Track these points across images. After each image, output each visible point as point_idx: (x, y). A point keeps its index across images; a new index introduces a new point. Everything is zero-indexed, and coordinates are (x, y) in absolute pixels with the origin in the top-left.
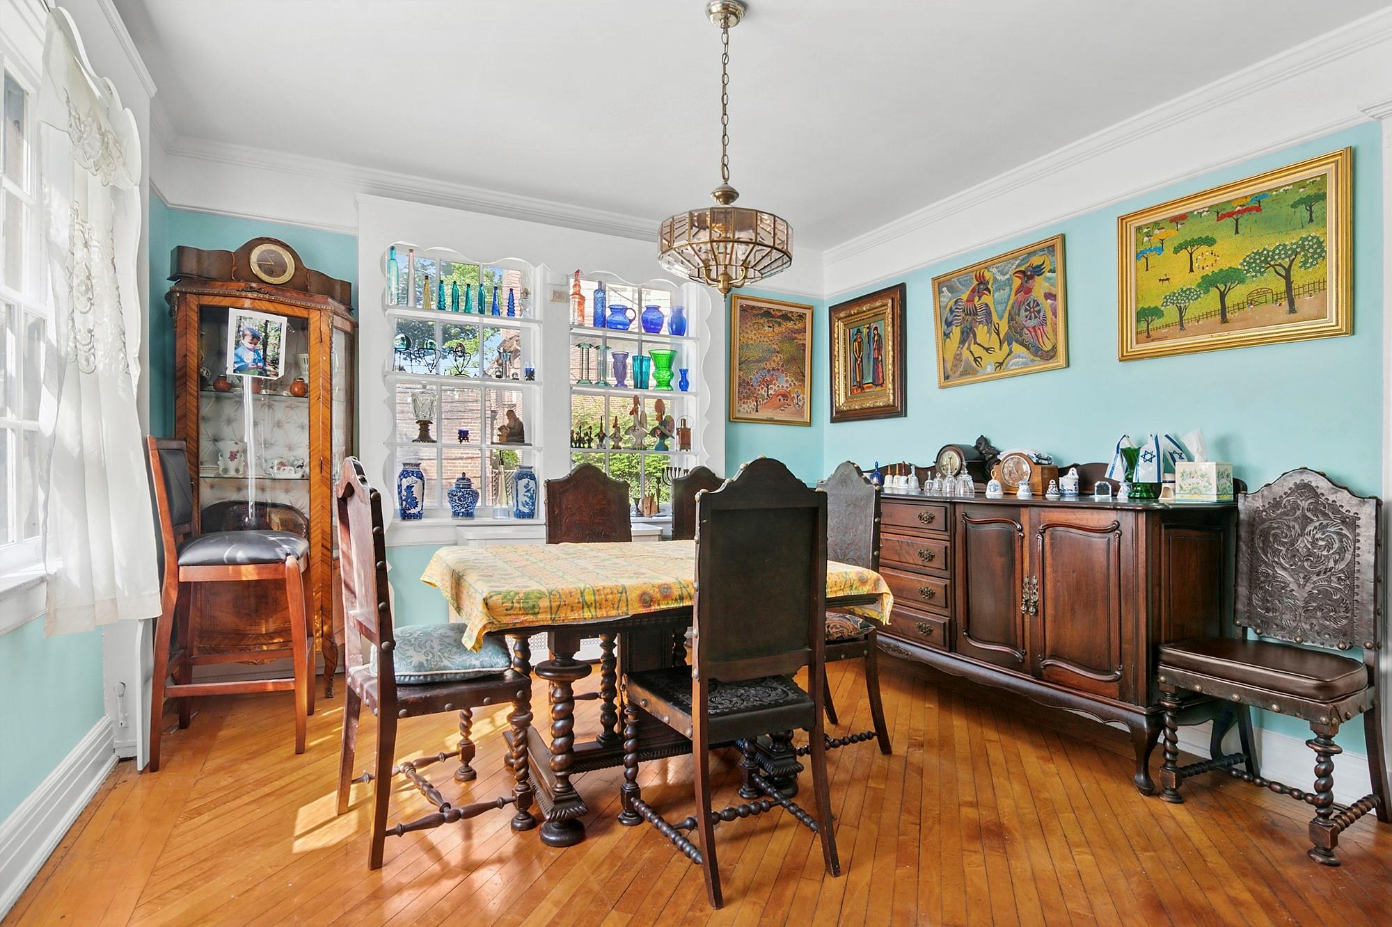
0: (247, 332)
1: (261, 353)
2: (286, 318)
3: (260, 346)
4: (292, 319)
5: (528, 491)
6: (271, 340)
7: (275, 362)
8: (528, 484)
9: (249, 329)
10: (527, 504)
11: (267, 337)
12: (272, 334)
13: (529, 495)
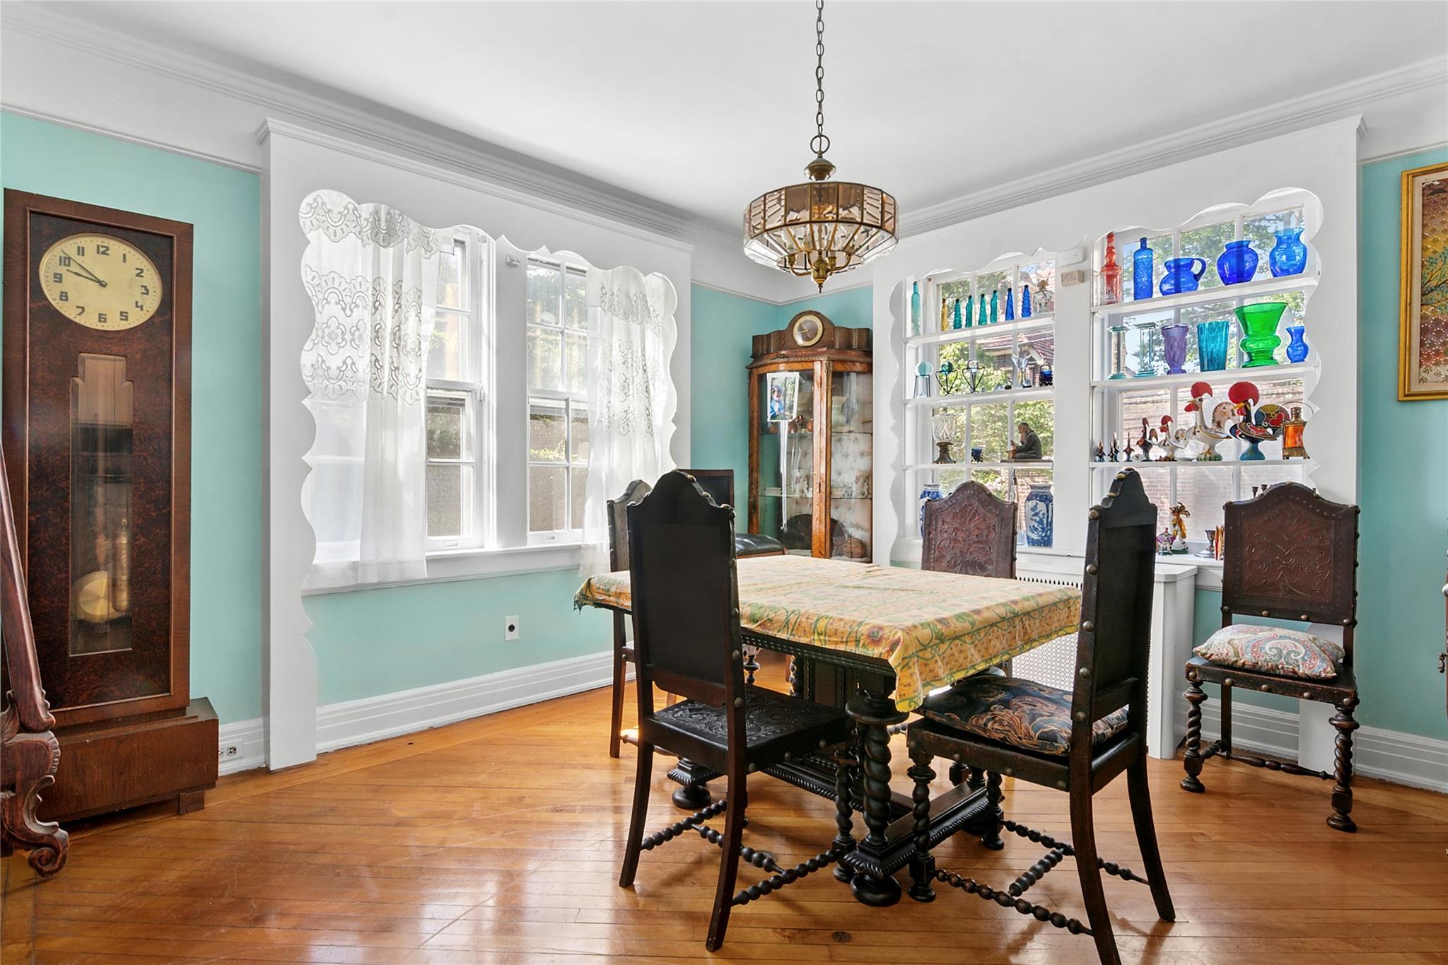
0: (776, 389)
1: (783, 402)
2: (798, 373)
3: (782, 398)
4: (802, 372)
5: (1036, 514)
6: (789, 392)
7: (791, 408)
8: (1036, 506)
9: (776, 386)
10: (1036, 529)
11: (786, 390)
12: (789, 387)
13: (1038, 519)
